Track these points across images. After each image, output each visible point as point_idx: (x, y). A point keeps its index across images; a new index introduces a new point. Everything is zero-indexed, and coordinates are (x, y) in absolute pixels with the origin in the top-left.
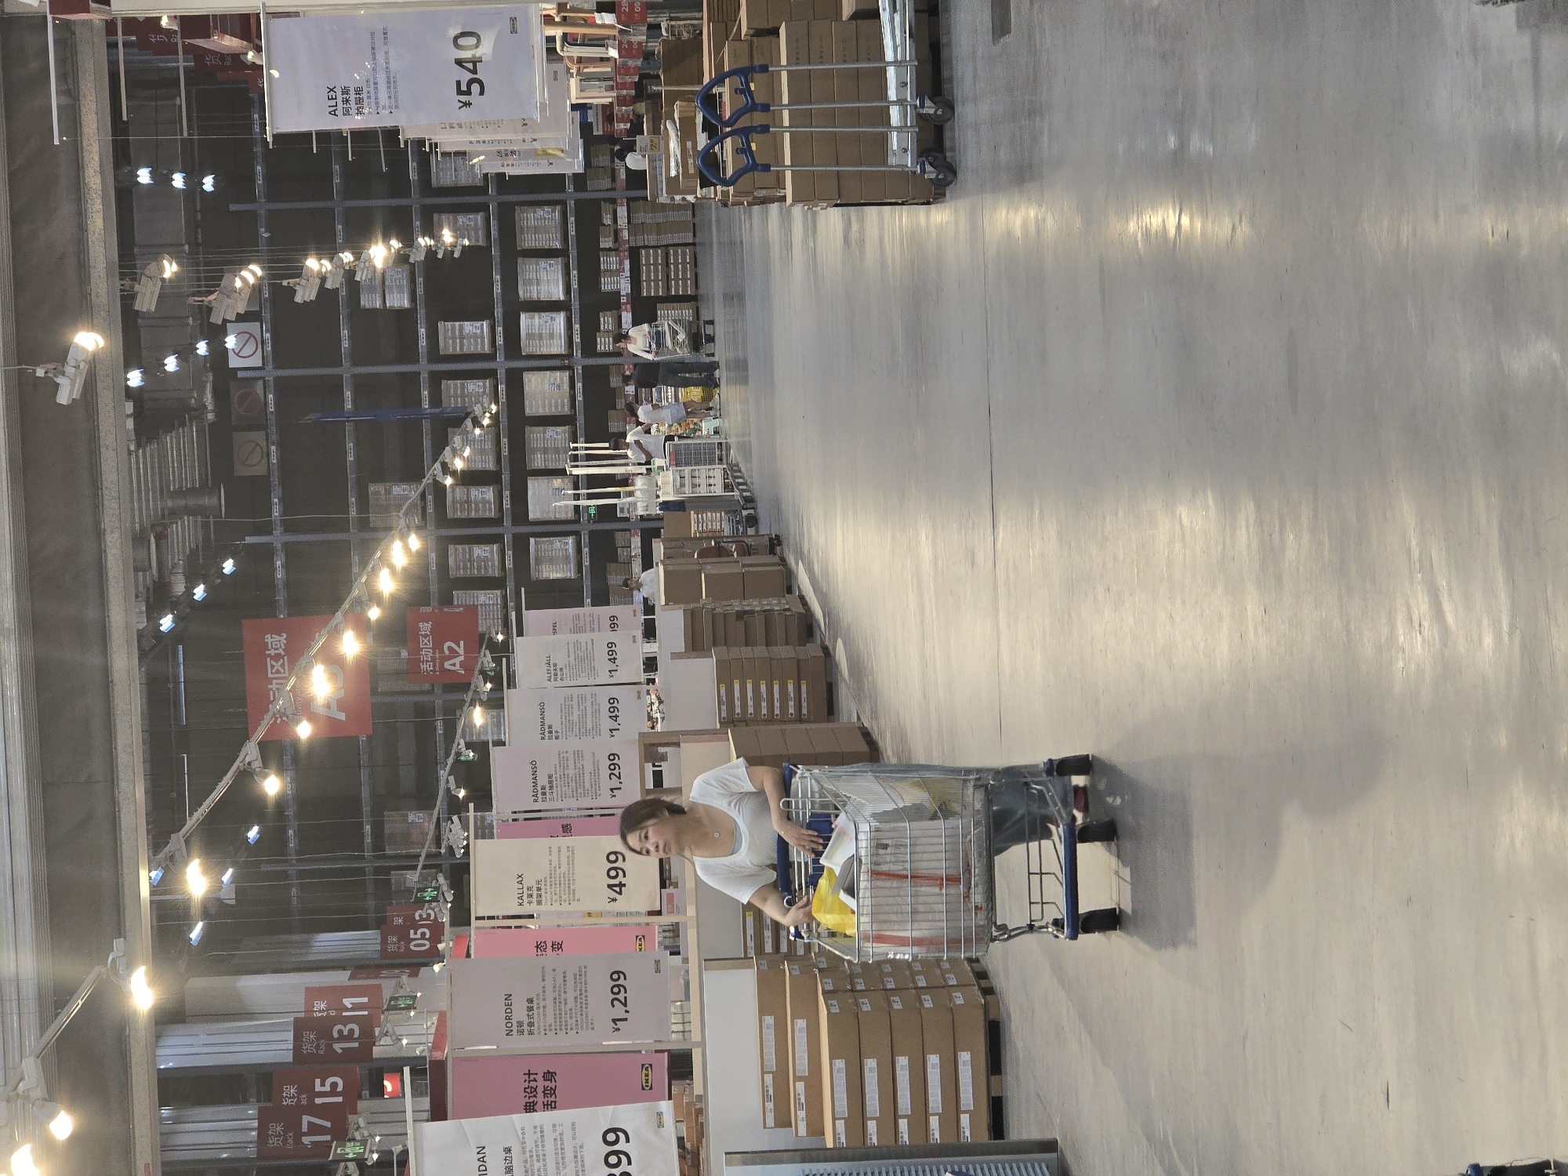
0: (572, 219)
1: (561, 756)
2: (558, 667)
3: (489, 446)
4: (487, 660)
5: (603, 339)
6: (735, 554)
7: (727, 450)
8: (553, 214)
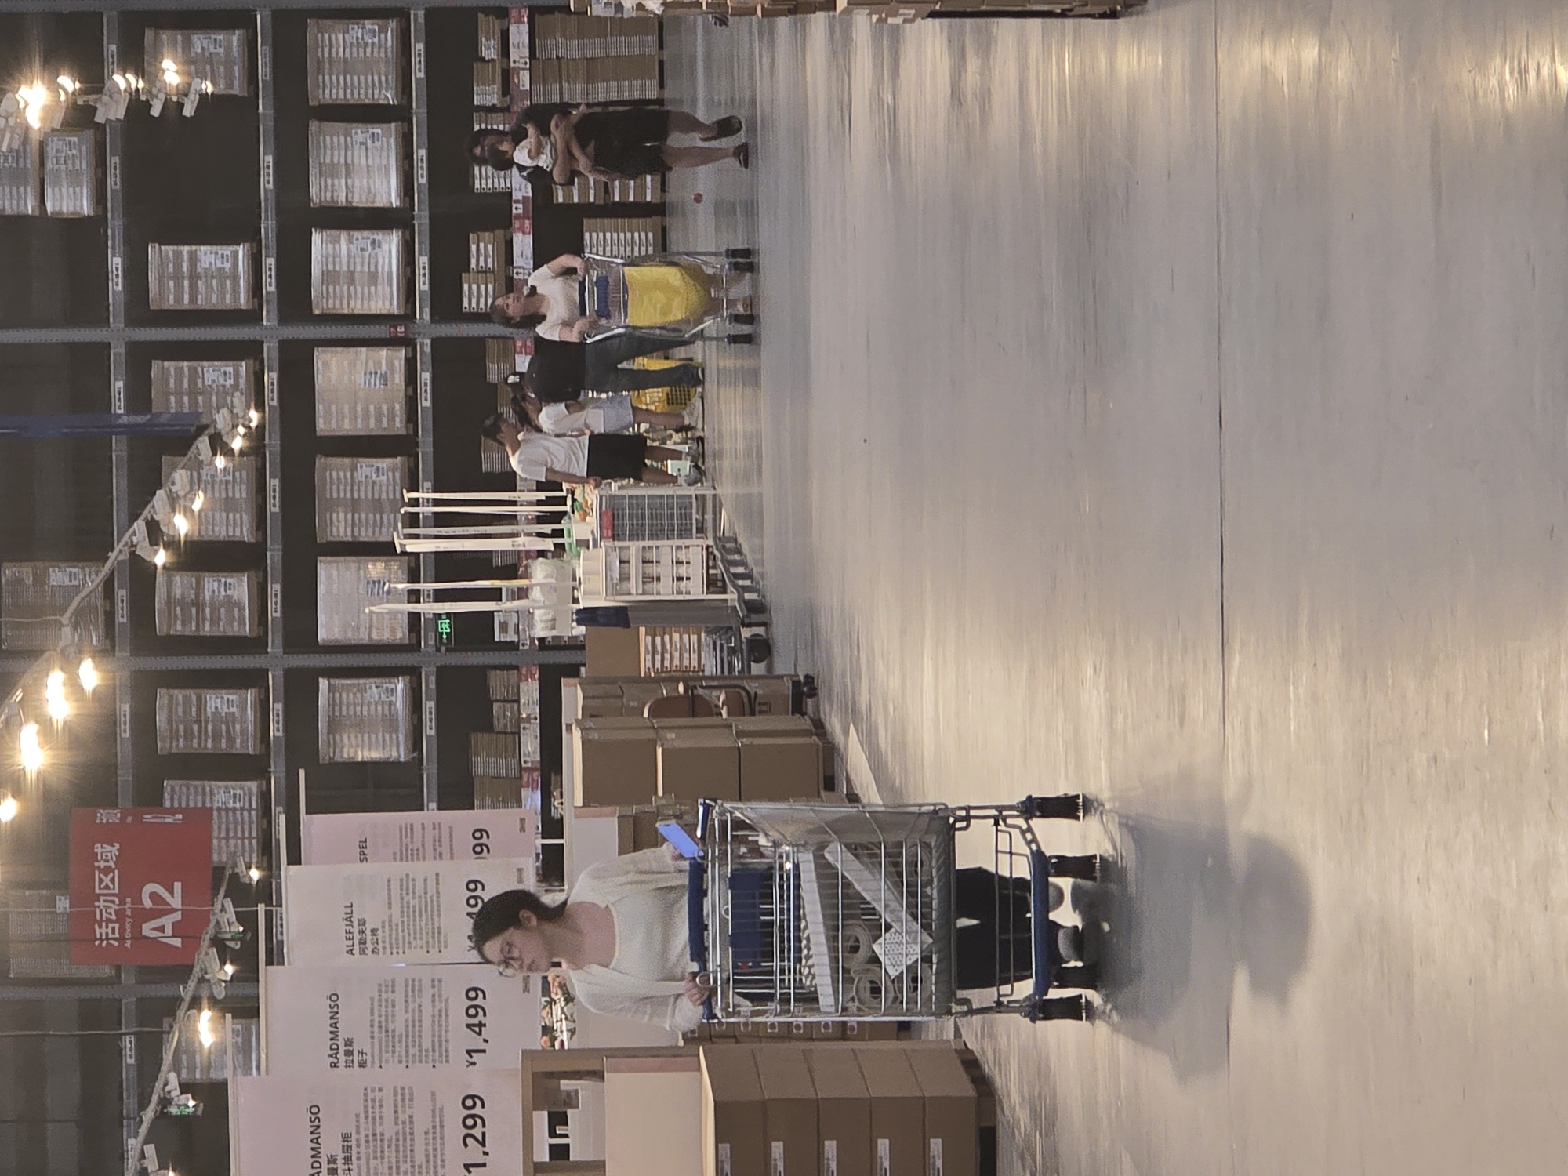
0: (418, 47)
1: (369, 1098)
2: (369, 927)
3: (242, 492)
4: (226, 916)
5: (474, 287)
6: (724, 712)
7: (714, 513)
8: (383, 36)
